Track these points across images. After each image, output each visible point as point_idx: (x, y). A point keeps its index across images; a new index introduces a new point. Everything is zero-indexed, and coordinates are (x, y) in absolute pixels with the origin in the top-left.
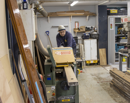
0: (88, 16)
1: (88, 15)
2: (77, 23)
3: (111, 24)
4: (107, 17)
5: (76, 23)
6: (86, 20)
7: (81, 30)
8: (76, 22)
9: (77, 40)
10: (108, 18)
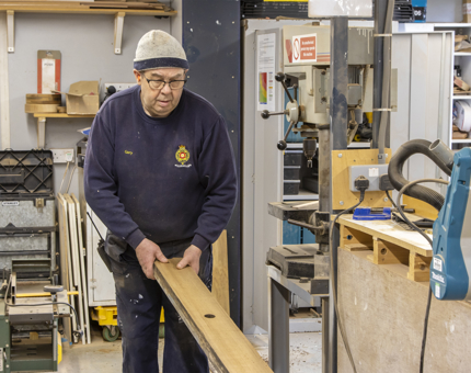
0: (120, 21)
1: (122, 13)
2: (53, 62)
3: (265, 75)
4: (242, 29)
5: (45, 61)
6: (113, 44)
7: (72, 110)
8: (42, 54)
9: (50, 168)
10: (247, 33)
